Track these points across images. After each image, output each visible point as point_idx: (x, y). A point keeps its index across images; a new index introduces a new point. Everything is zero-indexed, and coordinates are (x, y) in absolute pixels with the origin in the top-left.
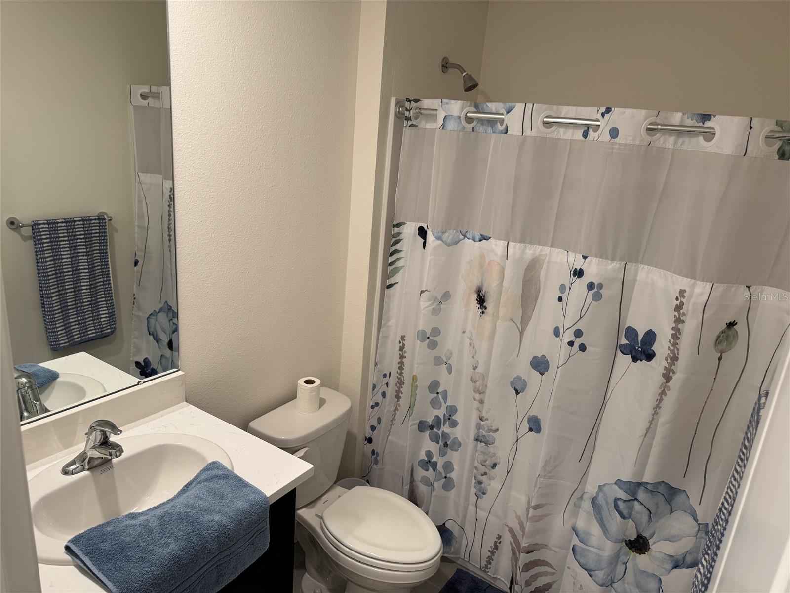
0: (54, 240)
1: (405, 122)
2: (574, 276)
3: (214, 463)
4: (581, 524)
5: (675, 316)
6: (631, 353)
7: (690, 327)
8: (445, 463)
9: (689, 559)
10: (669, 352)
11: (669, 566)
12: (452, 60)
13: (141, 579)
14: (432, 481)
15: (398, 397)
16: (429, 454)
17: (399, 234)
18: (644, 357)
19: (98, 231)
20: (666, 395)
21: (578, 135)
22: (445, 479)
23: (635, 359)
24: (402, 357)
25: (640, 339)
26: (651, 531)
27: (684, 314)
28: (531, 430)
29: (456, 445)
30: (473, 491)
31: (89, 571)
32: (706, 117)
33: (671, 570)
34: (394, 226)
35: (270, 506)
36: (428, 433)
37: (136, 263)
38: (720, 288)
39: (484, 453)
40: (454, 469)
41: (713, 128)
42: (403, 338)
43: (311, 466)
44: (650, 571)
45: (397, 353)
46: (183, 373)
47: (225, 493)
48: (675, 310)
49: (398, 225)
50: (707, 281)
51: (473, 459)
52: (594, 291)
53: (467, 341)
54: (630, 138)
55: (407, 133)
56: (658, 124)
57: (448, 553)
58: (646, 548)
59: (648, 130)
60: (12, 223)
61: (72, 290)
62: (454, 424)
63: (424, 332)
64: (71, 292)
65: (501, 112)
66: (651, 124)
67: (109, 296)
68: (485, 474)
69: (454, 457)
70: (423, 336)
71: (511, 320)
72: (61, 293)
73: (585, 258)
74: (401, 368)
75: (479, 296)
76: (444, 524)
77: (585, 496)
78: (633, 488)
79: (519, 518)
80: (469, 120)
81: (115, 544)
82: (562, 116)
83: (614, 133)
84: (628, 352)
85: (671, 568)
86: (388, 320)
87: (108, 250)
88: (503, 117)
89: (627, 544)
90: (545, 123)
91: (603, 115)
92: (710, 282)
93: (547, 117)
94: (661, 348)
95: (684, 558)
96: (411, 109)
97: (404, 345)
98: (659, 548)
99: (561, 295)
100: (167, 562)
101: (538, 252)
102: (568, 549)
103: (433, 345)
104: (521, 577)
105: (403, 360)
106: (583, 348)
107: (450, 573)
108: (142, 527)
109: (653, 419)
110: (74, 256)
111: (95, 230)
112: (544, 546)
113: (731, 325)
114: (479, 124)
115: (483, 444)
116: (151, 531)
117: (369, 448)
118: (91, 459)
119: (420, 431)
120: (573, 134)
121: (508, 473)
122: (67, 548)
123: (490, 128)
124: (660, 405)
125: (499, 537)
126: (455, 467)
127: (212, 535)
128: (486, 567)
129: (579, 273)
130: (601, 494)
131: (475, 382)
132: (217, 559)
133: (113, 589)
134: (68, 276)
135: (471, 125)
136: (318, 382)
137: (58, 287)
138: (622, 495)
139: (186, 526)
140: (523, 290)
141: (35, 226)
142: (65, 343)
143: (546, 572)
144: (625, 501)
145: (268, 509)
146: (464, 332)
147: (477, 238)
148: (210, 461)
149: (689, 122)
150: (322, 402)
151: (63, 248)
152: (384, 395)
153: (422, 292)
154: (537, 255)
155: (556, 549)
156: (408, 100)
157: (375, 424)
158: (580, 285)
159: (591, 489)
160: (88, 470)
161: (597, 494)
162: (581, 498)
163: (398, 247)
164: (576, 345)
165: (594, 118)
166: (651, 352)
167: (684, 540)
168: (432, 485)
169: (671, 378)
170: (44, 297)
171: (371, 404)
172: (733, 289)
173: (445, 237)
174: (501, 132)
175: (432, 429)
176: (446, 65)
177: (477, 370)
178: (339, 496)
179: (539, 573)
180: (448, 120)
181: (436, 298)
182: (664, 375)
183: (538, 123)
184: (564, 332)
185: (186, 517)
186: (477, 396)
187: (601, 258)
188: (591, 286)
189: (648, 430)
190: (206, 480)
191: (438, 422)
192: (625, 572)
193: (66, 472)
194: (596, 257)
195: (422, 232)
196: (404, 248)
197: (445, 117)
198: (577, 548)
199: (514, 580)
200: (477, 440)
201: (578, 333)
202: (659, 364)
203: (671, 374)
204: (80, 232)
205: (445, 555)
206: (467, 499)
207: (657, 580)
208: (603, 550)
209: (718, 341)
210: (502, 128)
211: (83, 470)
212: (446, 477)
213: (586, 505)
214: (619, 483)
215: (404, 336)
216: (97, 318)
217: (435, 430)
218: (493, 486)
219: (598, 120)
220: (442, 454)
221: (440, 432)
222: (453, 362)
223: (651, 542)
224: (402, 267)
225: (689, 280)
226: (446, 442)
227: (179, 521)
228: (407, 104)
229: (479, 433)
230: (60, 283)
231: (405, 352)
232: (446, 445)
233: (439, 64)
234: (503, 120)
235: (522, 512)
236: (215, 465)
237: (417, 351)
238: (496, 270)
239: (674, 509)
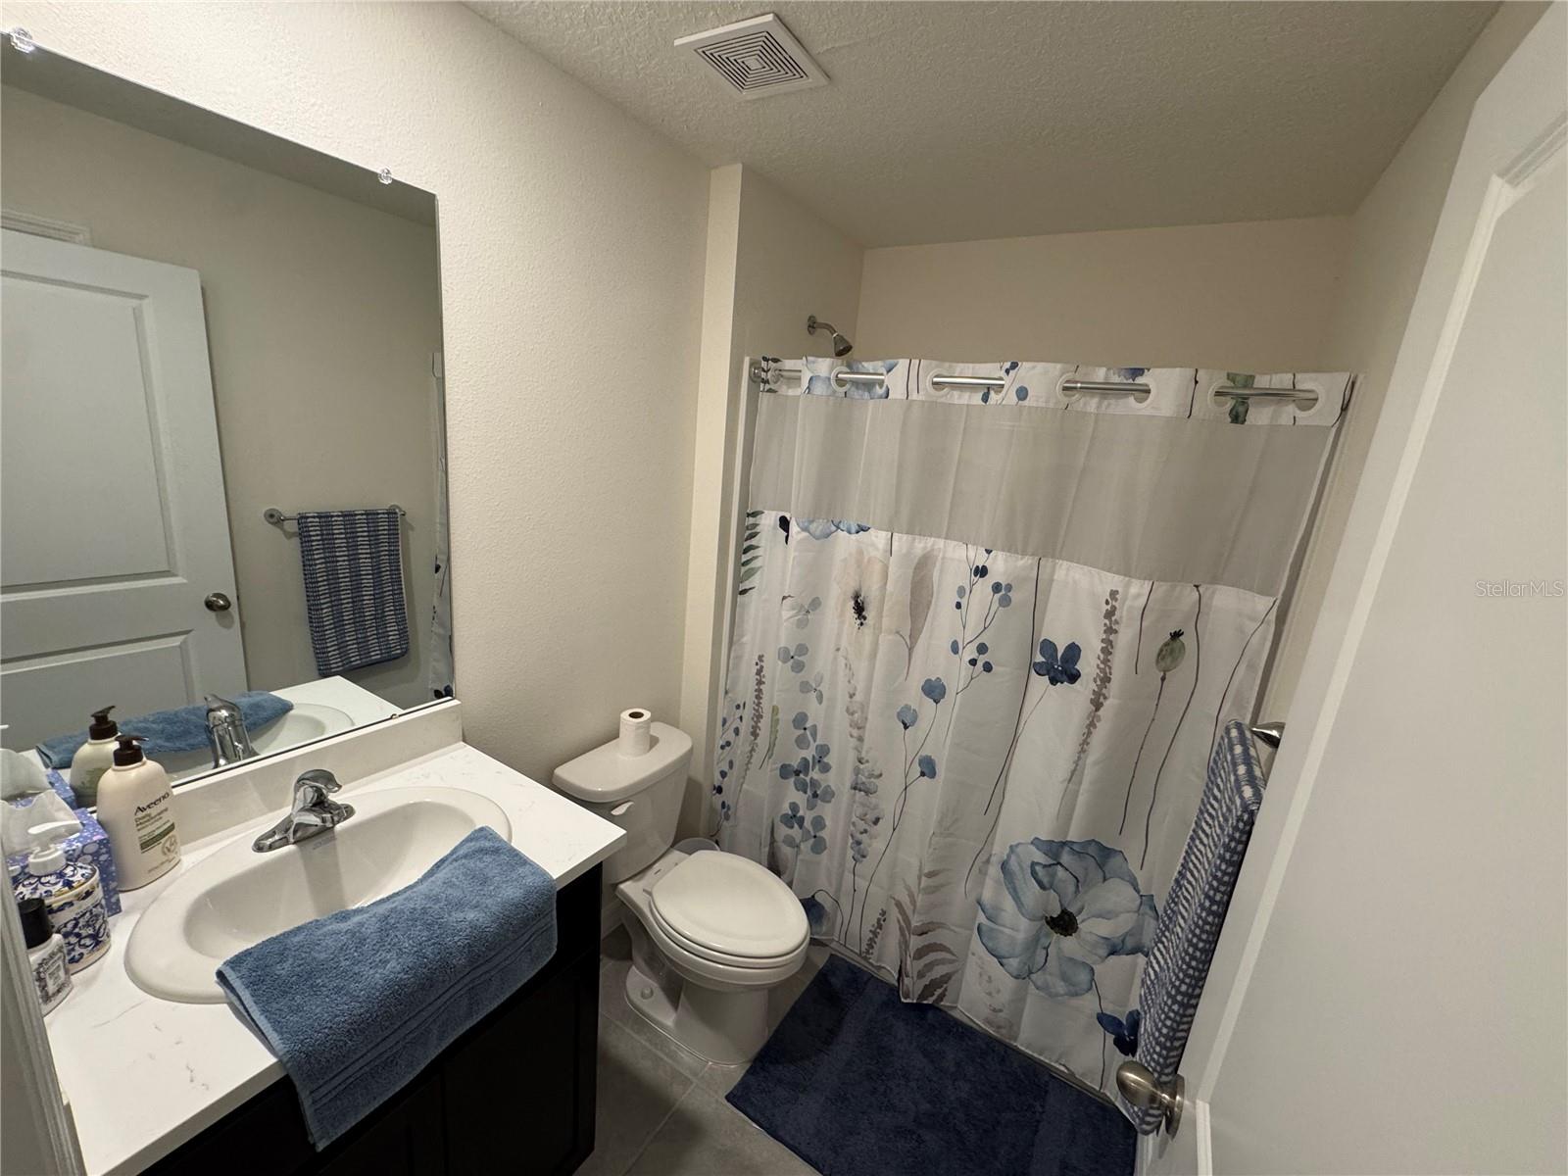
0: (328, 540)
1: (762, 385)
2: (976, 576)
3: (482, 829)
4: (987, 896)
5: (1105, 624)
6: (1048, 674)
7: (1125, 638)
8: (814, 818)
9: (1130, 943)
10: (1098, 671)
11: (1103, 952)
12: (820, 320)
13: (329, 1025)
14: (798, 841)
15: (755, 734)
16: (794, 807)
17: (755, 525)
18: (1065, 677)
19: (386, 528)
20: (1095, 727)
21: (977, 399)
22: (813, 839)
23: (1053, 681)
24: (760, 683)
25: (1059, 655)
26: (1079, 905)
27: (1117, 622)
28: (923, 774)
29: (828, 795)
30: (850, 853)
31: (246, 1014)
32: (1137, 372)
33: (1106, 957)
34: (748, 515)
35: (559, 892)
36: (792, 780)
37: (437, 569)
38: (1161, 588)
39: (863, 805)
40: (825, 826)
41: (1146, 385)
42: (761, 658)
43: (624, 832)
44: (1079, 957)
45: (753, 678)
46: (459, 702)
47: (490, 875)
48: (1106, 617)
49: (754, 514)
50: (1145, 579)
51: (849, 813)
52: (1001, 594)
53: (842, 662)
54: (1043, 399)
55: (765, 399)
56: (1077, 382)
57: (818, 934)
58: (1072, 929)
59: (1065, 389)
60: (272, 516)
61: (350, 600)
62: (826, 768)
63: (786, 650)
64: (348, 603)
65: (880, 371)
66: (1067, 382)
67: (399, 607)
68: (866, 831)
69: (827, 811)
70: (786, 656)
71: (898, 632)
72: (336, 605)
73: (989, 552)
74: (758, 697)
75: (856, 602)
76: (813, 896)
77: (993, 859)
78: (1054, 849)
79: (908, 888)
80: (841, 382)
81: (299, 966)
82: (956, 375)
83: (1022, 393)
84: (1045, 672)
85: (1106, 954)
86: (742, 636)
87: (400, 552)
88: (882, 377)
89: (1048, 923)
90: (935, 384)
91: (1007, 371)
92: (1150, 580)
93: (937, 376)
94: (1087, 665)
95: (1123, 941)
96: (769, 370)
97: (762, 667)
98: (1092, 928)
99: (959, 600)
100: (378, 994)
101: (929, 545)
102: (972, 930)
103: (799, 667)
104: (913, 967)
105: (761, 687)
106: (988, 667)
107: (821, 960)
108: (349, 935)
109: (1079, 758)
110: (353, 558)
111: (383, 526)
112: (941, 925)
113: (1176, 635)
114: (853, 389)
115: (862, 793)
116: (362, 941)
117: (718, 799)
118: (300, 826)
119: (782, 777)
120: (970, 397)
121: (894, 830)
122: (220, 975)
123: (866, 394)
124: (1089, 740)
125: (884, 913)
126: (827, 823)
127: (459, 943)
128: (868, 952)
129: (981, 572)
130: (1013, 858)
131: (852, 714)
132: (468, 979)
133: (278, 1045)
134: (345, 583)
135: (844, 389)
136: (647, 715)
137: (331, 597)
138: (1039, 857)
139: (420, 931)
140: (912, 593)
141: (302, 519)
142: (338, 667)
143: (943, 959)
144: (1045, 866)
145: (555, 897)
146: (838, 650)
147: (853, 530)
148: (478, 827)
149: (1116, 379)
150: (653, 742)
151: (338, 547)
152: (737, 731)
153: (784, 598)
154: (929, 549)
155: (956, 929)
156: (765, 359)
157: (726, 768)
158: (984, 586)
159: (999, 850)
160: (294, 843)
161: (1009, 856)
162: (988, 861)
163: (753, 542)
164: (980, 664)
165: (996, 377)
166: (1074, 672)
167: (1123, 917)
168: (798, 846)
169: (1102, 704)
170: (313, 608)
171: (721, 743)
172: (1178, 589)
173: (812, 527)
174: (881, 397)
175: (798, 775)
176: (813, 325)
177: (856, 698)
178: (677, 864)
179: (936, 960)
180: (814, 382)
181: (802, 606)
182: (1092, 701)
183: (926, 383)
184: (964, 648)
185: (421, 917)
186: (855, 732)
187: (1009, 552)
188: (997, 588)
189: (1073, 773)
190: (465, 856)
191: (805, 766)
192: (1046, 961)
193: (259, 847)
194: (1003, 550)
195: (784, 523)
196: (762, 544)
197: (811, 379)
198: (984, 928)
199: (903, 971)
200: (855, 788)
201: (982, 649)
202: (1085, 687)
203: (1102, 699)
204: (362, 530)
205: (815, 937)
206: (842, 865)
207: (1087, 970)
208: (1017, 931)
209: (1161, 656)
210: (880, 391)
211: (287, 843)
212: (815, 837)
213: (994, 871)
214: (1036, 842)
215: (763, 656)
216: (382, 636)
217: (802, 776)
218: (876, 845)
219: (1001, 379)
220: (811, 807)
221: (808, 779)
222: (824, 688)
223: (1079, 919)
224: (759, 568)
225: (1122, 577)
226: (815, 792)
227: (410, 923)
228: (764, 364)
229: (857, 779)
230: (334, 591)
231: (764, 676)
232: (815, 795)
233: (805, 323)
234: (883, 381)
235: (912, 881)
236: (483, 833)
237: (777, 672)
238: (878, 567)
239: (1108, 876)
